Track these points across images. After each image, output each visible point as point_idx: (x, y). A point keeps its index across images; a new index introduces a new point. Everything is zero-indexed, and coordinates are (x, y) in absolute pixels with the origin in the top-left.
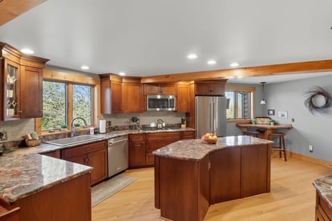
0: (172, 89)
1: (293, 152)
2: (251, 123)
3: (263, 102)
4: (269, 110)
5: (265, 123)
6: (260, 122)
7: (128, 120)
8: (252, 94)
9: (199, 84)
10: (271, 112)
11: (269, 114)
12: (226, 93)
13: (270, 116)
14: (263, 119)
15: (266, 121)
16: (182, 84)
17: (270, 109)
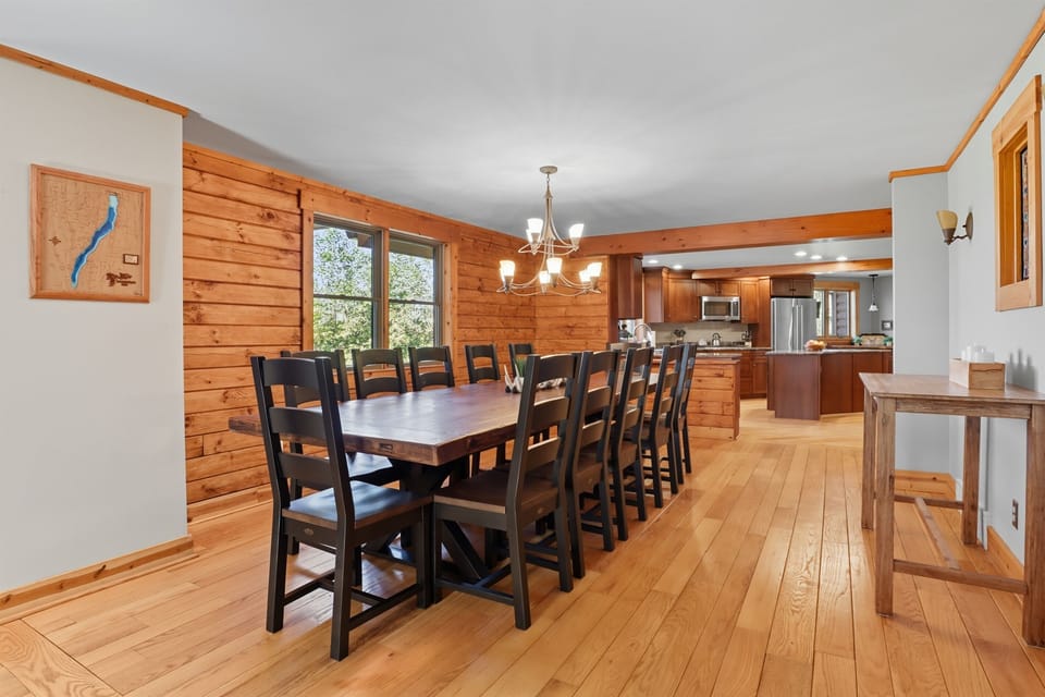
0: (734, 287)
2: (852, 344)
3: (873, 308)
4: (883, 322)
6: (868, 342)
7: (667, 334)
8: (853, 294)
9: (776, 280)
10: (888, 325)
11: (883, 328)
12: (815, 292)
13: (886, 332)
14: (872, 338)
15: (879, 340)
16: (747, 282)
17: (885, 319)
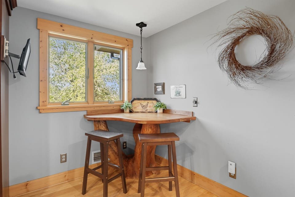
1: (196, 171)
2: (122, 111)
3: (141, 66)
4: (156, 85)
5: (149, 109)
6: (139, 109)
10: (159, 89)
11: (156, 92)
13: (157, 96)
14: (144, 103)
15: (151, 105)
17: (158, 81)
